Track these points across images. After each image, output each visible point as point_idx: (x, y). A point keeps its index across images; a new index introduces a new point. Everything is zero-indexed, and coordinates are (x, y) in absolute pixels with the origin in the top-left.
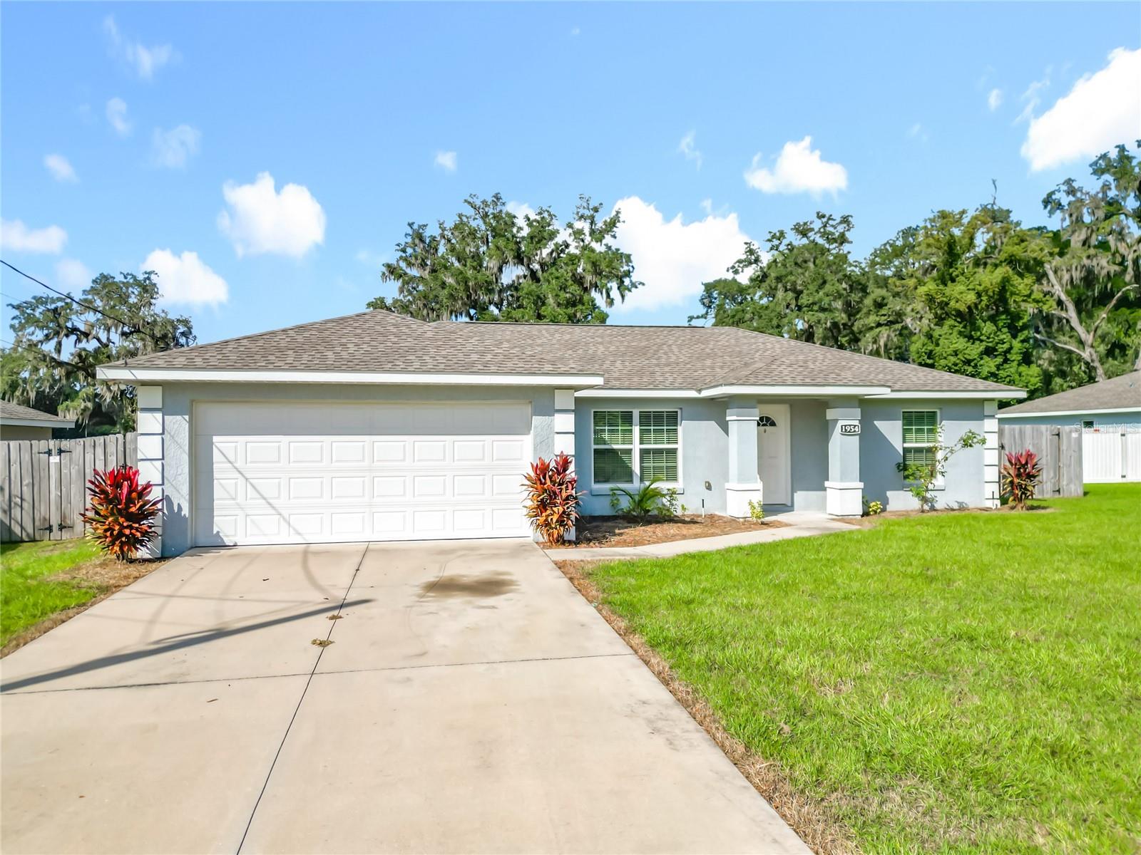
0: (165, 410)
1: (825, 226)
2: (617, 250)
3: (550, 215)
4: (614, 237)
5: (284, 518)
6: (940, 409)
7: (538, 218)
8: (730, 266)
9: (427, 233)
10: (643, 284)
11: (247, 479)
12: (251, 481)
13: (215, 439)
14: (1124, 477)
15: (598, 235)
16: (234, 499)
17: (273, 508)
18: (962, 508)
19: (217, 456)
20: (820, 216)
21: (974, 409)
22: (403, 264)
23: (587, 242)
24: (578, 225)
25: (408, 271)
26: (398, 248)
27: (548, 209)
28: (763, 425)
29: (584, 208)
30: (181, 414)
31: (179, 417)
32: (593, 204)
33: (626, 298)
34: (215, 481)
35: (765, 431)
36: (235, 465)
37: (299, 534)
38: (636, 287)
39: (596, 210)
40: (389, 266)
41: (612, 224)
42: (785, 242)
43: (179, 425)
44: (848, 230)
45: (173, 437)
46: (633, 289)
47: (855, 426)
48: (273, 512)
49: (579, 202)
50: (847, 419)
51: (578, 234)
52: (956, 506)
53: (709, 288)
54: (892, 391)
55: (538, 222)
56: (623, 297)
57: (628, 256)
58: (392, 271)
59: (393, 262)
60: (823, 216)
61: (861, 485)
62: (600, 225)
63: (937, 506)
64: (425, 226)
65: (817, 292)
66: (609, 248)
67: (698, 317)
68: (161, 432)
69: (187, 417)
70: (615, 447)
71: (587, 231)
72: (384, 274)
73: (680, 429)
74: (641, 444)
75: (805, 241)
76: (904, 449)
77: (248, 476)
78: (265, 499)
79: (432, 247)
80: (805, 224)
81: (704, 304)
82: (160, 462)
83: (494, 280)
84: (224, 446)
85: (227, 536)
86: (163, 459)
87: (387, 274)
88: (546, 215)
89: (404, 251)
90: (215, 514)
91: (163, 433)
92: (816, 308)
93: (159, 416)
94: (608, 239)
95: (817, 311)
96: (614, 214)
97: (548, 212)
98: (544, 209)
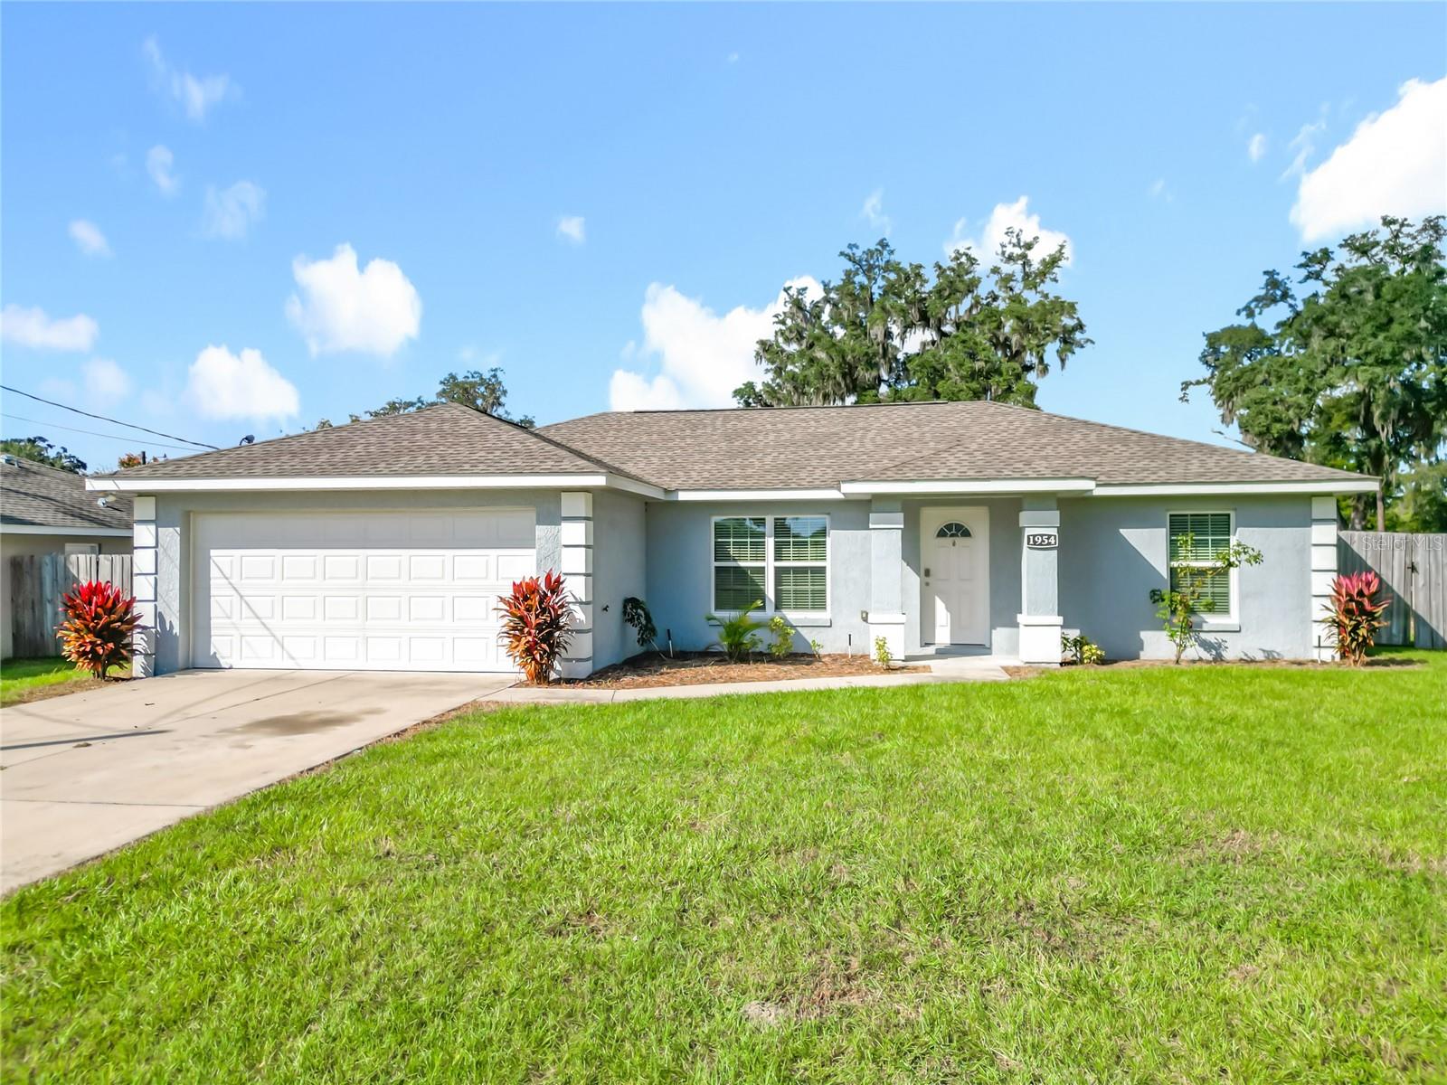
0: (158, 522)
1: (1397, 237)
2: (1057, 298)
3: (969, 259)
4: (1055, 280)
5: (278, 641)
6: (1235, 510)
7: (953, 264)
8: (1242, 306)
9: (808, 300)
10: (1093, 342)
11: (241, 597)
12: (246, 598)
13: (213, 552)
15: (1031, 280)
16: (229, 618)
17: (268, 629)
18: (1271, 658)
19: (214, 572)
20: (1388, 222)
21: (1294, 509)
22: (780, 340)
23: (1017, 291)
24: (1007, 269)
25: (785, 347)
26: (776, 320)
27: (967, 251)
28: (952, 535)
29: (1014, 245)
30: (173, 526)
31: (171, 529)
32: (1026, 238)
33: (1067, 363)
34: (212, 599)
35: (954, 544)
36: (232, 581)
37: (293, 658)
38: (1082, 347)
39: (1029, 246)
40: (762, 343)
41: (1053, 264)
42: (1331, 265)
43: (171, 536)
45: (165, 550)
47: (1049, 536)
48: (266, 633)
49: (1006, 240)
50: (1040, 526)
51: (1006, 281)
52: (1260, 656)
53: (1213, 340)
54: (1098, 485)
55: (953, 270)
56: (1063, 361)
57: (1072, 306)
58: (768, 349)
59: (770, 336)
60: (1394, 222)
61: (1060, 620)
62: (1036, 265)
63: (1227, 655)
64: (805, 289)
66: (1046, 296)
67: (1198, 383)
68: (154, 545)
69: (178, 529)
70: (742, 564)
71: (1019, 276)
72: (758, 354)
73: (828, 540)
74: (776, 560)
75: (1364, 261)
76: (1173, 571)
77: (242, 593)
78: (258, 618)
79: (813, 315)
80: (1365, 236)
81: (1207, 363)
82: (153, 577)
84: (222, 561)
85: (223, 658)
86: (156, 573)
87: (762, 353)
88: (963, 259)
89: (783, 322)
90: (212, 633)
91: (157, 546)
92: (1370, 360)
93: (152, 528)
94: (1047, 287)
96: (1058, 248)
97: (967, 255)
98: (961, 252)
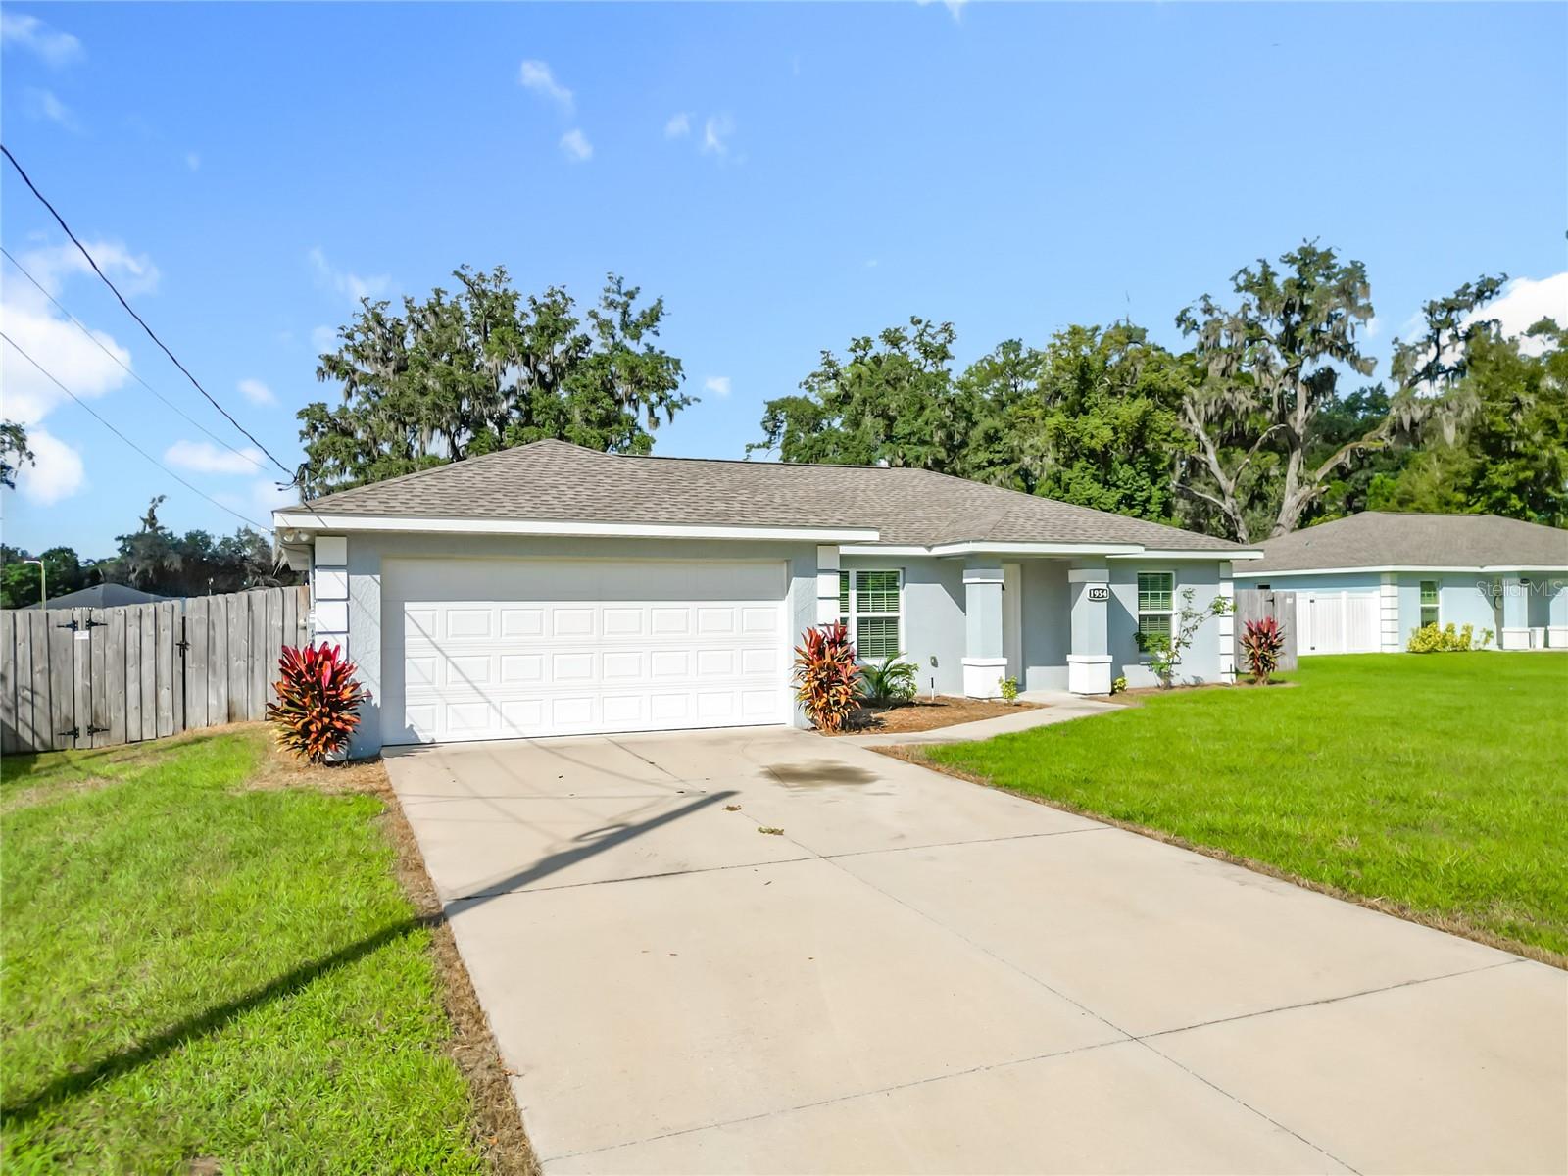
0: (351, 568)
1: (921, 335)
2: (662, 352)
3: (564, 298)
4: (656, 333)
5: (494, 707)
6: (1175, 570)
7: (548, 301)
8: (803, 381)
9: (388, 315)
10: (699, 401)
11: (447, 657)
12: (454, 659)
13: (407, 605)
14: (1313, 648)
15: (633, 329)
16: (430, 683)
17: (481, 694)
18: (1198, 684)
19: (409, 628)
20: (916, 322)
21: (1210, 571)
22: (348, 357)
23: (618, 340)
24: (605, 314)
25: (358, 366)
26: (341, 332)
27: (562, 290)
29: (614, 292)
30: (372, 573)
31: (368, 578)
32: (626, 288)
33: (675, 417)
34: (407, 660)
36: (433, 639)
37: (513, 726)
38: (689, 404)
39: (631, 295)
40: (329, 358)
41: (653, 317)
42: (872, 353)
43: (369, 586)
44: (950, 342)
45: (360, 603)
46: (685, 406)
47: (1104, 590)
48: (481, 699)
49: (608, 284)
50: (1093, 582)
51: (604, 326)
52: (1192, 682)
53: (773, 407)
54: (1146, 550)
55: (548, 307)
56: (671, 415)
57: (677, 362)
58: (334, 365)
59: (334, 352)
60: (920, 322)
61: (1110, 658)
62: (635, 314)
63: (1175, 681)
64: (387, 303)
65: (915, 419)
66: (651, 349)
67: (759, 446)
68: (346, 597)
69: (378, 577)
71: (617, 322)
72: (320, 369)
73: (901, 593)
74: (858, 611)
75: (895, 351)
76: (1140, 616)
77: (447, 653)
78: (469, 682)
79: (395, 335)
80: (896, 330)
81: (766, 429)
82: (344, 636)
83: (495, 385)
84: (417, 612)
85: (422, 731)
86: (348, 632)
87: (326, 369)
88: (559, 297)
89: (350, 337)
90: (407, 702)
91: (348, 599)
92: (914, 439)
93: (343, 575)
94: (647, 336)
95: (915, 444)
96: (655, 302)
97: (562, 293)
98: (556, 289)
